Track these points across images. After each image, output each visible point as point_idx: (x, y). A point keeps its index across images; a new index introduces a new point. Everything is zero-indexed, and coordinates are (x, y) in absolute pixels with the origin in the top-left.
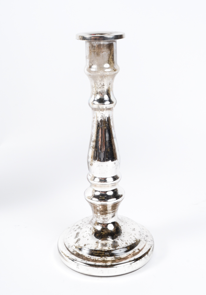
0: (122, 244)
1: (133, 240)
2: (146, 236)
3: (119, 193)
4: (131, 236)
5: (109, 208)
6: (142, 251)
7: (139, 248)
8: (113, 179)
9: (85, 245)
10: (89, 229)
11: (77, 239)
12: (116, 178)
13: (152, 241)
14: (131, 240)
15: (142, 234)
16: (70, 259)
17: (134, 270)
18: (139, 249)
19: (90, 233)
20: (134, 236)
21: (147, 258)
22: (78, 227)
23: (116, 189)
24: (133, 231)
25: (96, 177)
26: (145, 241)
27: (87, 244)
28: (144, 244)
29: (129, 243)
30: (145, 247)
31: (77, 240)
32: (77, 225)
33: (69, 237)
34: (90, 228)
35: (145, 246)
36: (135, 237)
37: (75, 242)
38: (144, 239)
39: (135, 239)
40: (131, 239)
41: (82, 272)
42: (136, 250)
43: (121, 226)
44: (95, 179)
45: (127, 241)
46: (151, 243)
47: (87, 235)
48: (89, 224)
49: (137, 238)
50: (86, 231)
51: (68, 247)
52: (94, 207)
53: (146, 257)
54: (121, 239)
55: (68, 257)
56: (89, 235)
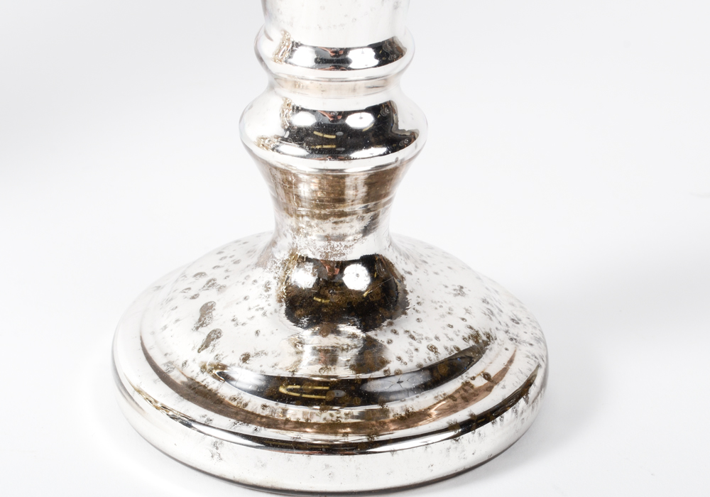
0: (415, 353)
1: (461, 334)
2: (513, 320)
3: (404, 123)
4: (450, 320)
5: (355, 192)
6: (502, 383)
7: (487, 371)
8: (377, 57)
9: (246, 358)
10: (259, 289)
11: (205, 331)
12: (393, 53)
13: (538, 340)
14: (451, 335)
15: (495, 311)
16: (173, 418)
17: (468, 467)
18: (486, 376)
19: (263, 303)
20: (463, 319)
21: (525, 415)
22: (203, 281)
23: (388, 106)
24: (455, 295)
25: (298, 45)
26: (511, 339)
27: (257, 354)
28: (508, 355)
29: (446, 348)
30: (513, 368)
31: (205, 337)
32: (201, 274)
33: (165, 327)
34: (262, 282)
35: (511, 361)
36: (470, 322)
37: (199, 346)
38: (507, 332)
39: (469, 332)
40: (450, 332)
41: (238, 477)
42: (473, 378)
43: (407, 276)
44: (295, 54)
45: (437, 338)
46: (536, 350)
47: (253, 312)
48: (258, 265)
49: (476, 328)
50: (245, 298)
51: (164, 368)
52: (285, 183)
53: (520, 410)
54: (407, 332)
55: (164, 408)
56: (261, 312)
